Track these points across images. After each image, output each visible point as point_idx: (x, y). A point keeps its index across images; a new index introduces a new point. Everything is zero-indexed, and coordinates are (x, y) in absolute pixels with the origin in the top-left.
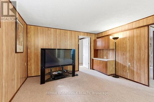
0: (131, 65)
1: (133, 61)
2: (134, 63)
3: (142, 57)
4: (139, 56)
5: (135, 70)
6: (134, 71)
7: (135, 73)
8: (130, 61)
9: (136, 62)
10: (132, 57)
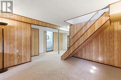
0: (19, 51)
1: (21, 48)
2: (21, 50)
3: (28, 44)
4: (25, 43)
5: (23, 54)
6: (21, 56)
7: (23, 57)
8: (18, 48)
9: (24, 48)
10: (20, 45)
